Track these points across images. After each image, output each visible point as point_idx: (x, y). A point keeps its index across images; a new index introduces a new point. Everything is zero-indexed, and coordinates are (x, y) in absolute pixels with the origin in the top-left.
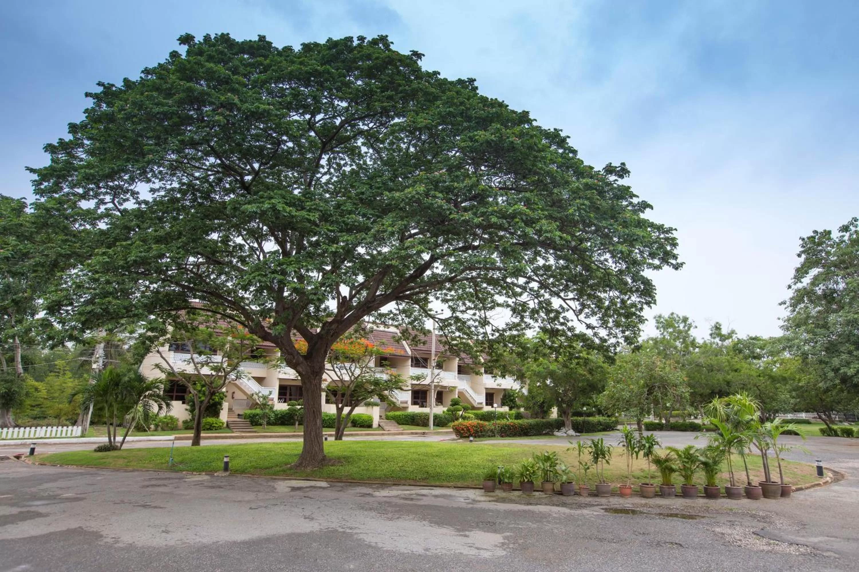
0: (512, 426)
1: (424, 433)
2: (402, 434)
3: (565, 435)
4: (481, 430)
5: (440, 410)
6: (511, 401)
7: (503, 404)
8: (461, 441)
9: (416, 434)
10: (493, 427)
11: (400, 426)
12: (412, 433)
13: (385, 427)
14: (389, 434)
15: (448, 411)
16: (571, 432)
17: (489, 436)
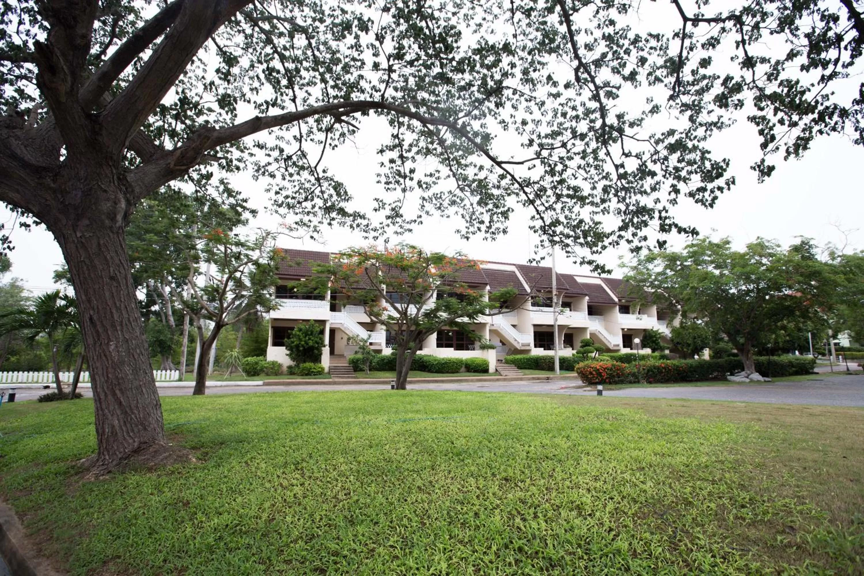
0: (664, 368)
1: (548, 378)
2: (521, 379)
3: (747, 380)
4: (618, 374)
5: (568, 353)
6: (654, 342)
7: (644, 345)
8: (589, 389)
9: (538, 379)
10: (636, 370)
11: (520, 371)
12: (534, 379)
13: (502, 373)
14: (505, 380)
15: (577, 353)
16: (756, 376)
17: (630, 382)
